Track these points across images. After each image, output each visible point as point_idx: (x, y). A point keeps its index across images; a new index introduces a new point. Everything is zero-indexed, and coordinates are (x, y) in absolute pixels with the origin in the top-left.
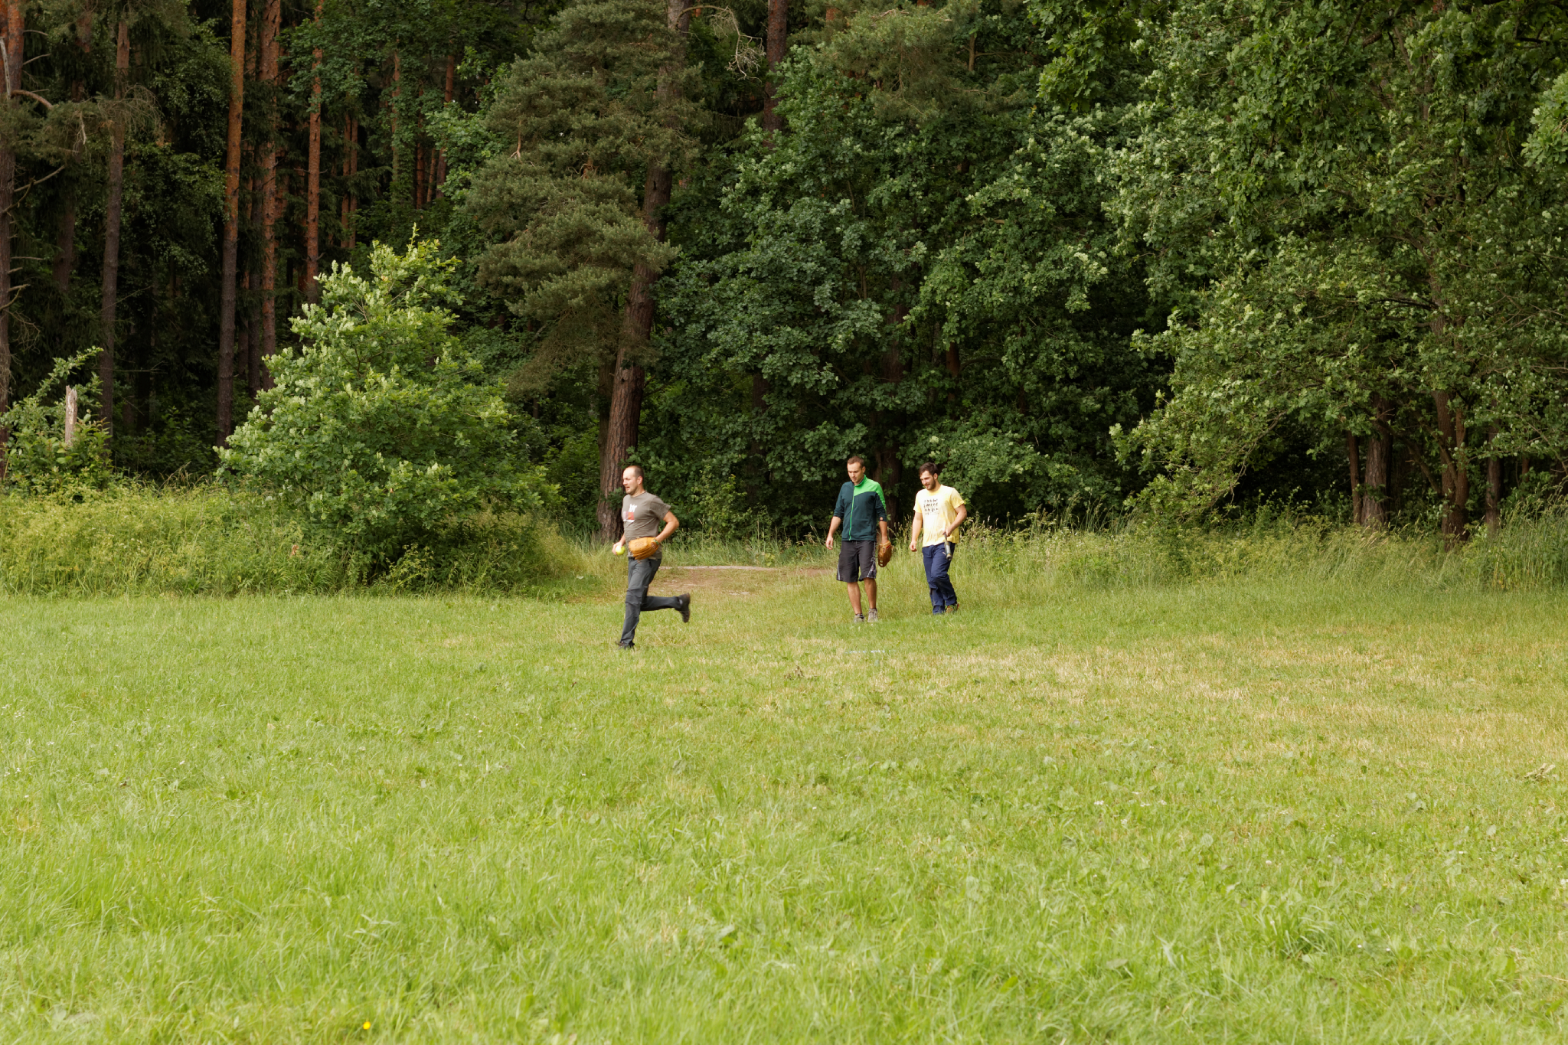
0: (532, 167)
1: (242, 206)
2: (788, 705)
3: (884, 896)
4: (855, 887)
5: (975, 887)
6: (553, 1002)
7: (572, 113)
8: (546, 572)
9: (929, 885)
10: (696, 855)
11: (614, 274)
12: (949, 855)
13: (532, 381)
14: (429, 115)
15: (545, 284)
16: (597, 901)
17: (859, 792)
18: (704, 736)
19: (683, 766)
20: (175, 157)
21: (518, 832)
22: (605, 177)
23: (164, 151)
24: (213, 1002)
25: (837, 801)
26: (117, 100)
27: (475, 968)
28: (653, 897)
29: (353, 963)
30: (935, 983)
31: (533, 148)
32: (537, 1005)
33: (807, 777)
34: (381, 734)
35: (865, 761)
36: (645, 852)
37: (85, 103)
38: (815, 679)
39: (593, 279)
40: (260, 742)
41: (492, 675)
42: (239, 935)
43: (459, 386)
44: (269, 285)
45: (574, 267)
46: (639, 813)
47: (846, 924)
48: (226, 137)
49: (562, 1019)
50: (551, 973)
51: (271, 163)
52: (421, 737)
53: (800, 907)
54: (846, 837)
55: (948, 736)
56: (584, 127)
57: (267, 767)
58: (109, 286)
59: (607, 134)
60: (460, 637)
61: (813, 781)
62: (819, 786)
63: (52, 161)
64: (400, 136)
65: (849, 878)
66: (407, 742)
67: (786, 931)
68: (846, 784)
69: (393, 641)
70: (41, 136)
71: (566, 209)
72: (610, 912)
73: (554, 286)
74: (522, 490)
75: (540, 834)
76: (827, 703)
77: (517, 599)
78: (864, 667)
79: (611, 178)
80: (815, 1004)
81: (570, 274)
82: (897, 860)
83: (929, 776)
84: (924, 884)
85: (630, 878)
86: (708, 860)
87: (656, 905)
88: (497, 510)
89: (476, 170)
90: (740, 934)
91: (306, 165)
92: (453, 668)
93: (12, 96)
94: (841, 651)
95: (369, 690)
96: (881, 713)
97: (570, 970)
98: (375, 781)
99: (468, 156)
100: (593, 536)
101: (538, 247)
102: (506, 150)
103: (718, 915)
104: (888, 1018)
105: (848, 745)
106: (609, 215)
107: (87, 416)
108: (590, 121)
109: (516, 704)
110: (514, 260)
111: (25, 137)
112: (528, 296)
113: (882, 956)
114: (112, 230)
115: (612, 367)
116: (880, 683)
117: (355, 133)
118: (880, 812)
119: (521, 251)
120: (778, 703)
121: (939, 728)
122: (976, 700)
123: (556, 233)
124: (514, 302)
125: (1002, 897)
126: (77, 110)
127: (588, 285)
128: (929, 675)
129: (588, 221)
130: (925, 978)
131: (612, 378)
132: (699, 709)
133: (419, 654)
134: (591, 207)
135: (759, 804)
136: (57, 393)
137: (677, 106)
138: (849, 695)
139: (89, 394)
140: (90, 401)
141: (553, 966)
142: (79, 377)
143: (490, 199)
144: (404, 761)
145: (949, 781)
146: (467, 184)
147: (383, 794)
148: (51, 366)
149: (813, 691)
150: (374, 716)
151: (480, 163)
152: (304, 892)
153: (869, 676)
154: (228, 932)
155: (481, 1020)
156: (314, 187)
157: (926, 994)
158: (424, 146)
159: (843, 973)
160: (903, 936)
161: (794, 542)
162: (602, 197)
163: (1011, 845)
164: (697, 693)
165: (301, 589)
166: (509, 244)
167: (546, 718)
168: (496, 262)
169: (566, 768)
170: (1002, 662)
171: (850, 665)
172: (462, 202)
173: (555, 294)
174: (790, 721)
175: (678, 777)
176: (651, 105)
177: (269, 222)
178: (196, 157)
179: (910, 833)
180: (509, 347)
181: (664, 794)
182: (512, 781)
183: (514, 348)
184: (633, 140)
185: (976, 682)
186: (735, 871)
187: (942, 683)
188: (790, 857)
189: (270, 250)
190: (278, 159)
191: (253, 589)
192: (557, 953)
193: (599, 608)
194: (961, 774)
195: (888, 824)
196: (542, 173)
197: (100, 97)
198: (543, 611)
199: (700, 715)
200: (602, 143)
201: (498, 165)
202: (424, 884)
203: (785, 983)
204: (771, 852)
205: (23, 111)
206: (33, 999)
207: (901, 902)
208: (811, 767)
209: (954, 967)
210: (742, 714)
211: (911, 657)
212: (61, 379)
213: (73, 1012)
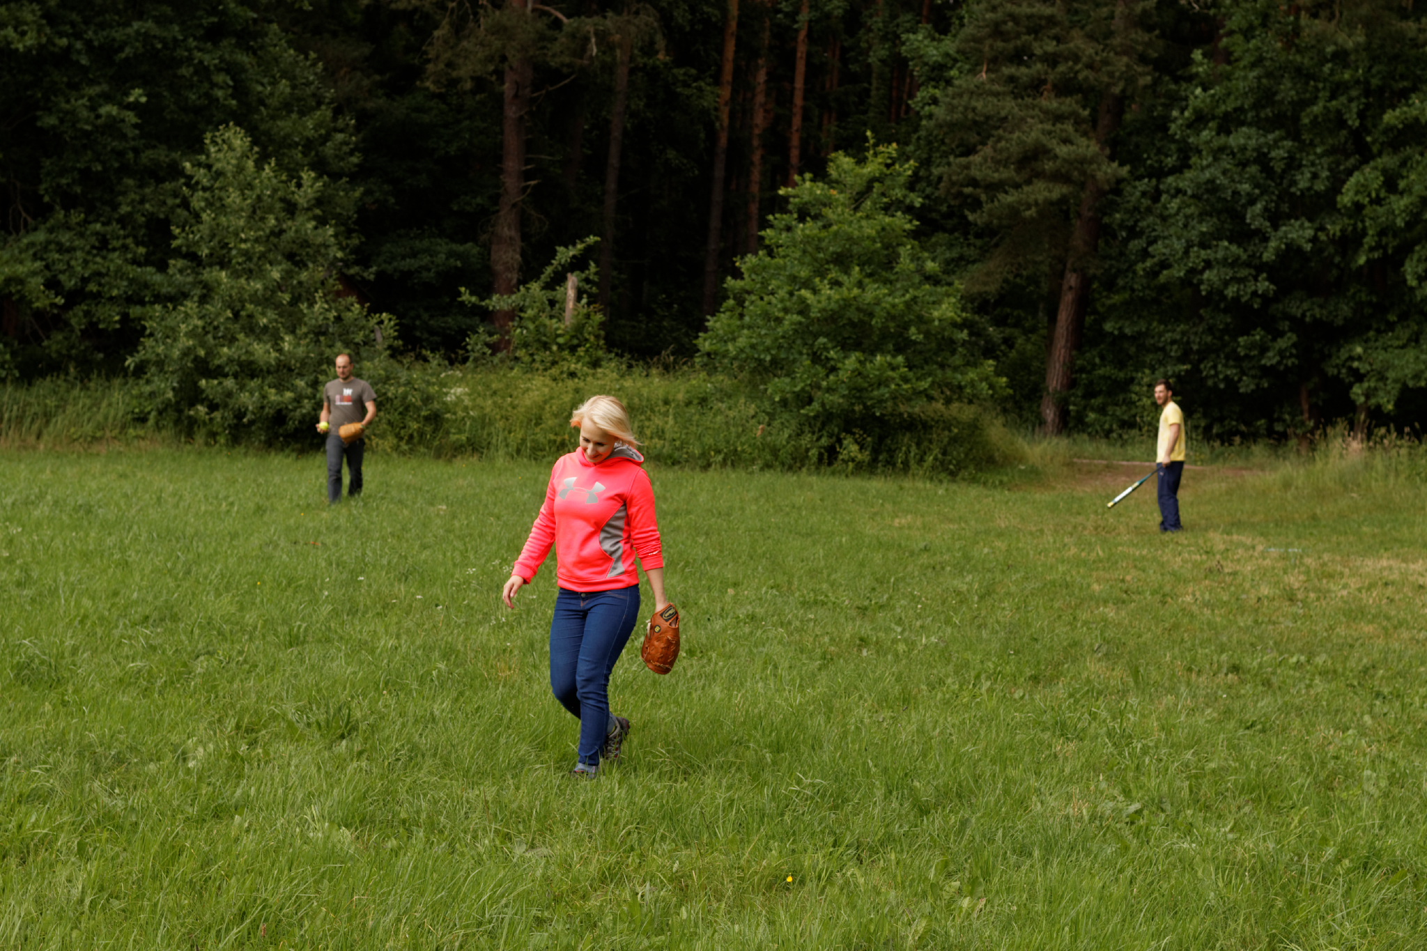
0: (996, 88)
1: (732, 115)
2: (1207, 596)
3: (1285, 784)
4: (1258, 772)
5: (1372, 781)
6: (967, 866)
7: (1035, 39)
8: (991, 460)
9: (1328, 776)
10: (1110, 734)
11: (1065, 189)
12: (1349, 749)
13: (985, 284)
14: (904, 37)
15: (1001, 196)
16: (1012, 772)
17: (1267, 683)
18: (1126, 622)
19: (1104, 649)
20: (675, 71)
21: (947, 703)
22: (1063, 99)
23: (666, 64)
24: (656, 846)
25: (1247, 689)
26: (625, 17)
27: (895, 829)
28: (1067, 770)
29: (786, 817)
30: (1327, 871)
31: (997, 71)
32: (952, 868)
33: (1220, 667)
34: (830, 605)
35: (1275, 654)
36: (1062, 729)
37: (596, 19)
38: (1234, 574)
39: (1046, 194)
40: (719, 605)
41: (935, 554)
42: (686, 784)
43: (917, 287)
44: (755, 189)
45: (1029, 182)
46: (1061, 690)
47: (1247, 809)
48: (721, 52)
49: (973, 882)
50: (966, 837)
51: (762, 77)
52: (866, 609)
53: (1204, 789)
54: (1252, 726)
55: (1355, 635)
56: (1046, 53)
57: (724, 630)
58: (612, 185)
59: (1066, 59)
60: (909, 517)
61: (1225, 670)
62: (1230, 676)
63: (565, 70)
64: (878, 54)
65: (1252, 766)
66: (854, 613)
67: (1189, 812)
68: (1256, 675)
69: (848, 518)
70: (556, 47)
71: (1025, 128)
72: (1025, 785)
73: (1010, 198)
74: (972, 381)
75: (967, 707)
76: (1244, 596)
77: (964, 485)
78: (1280, 565)
79: (1068, 100)
80: (1211, 885)
81: (1026, 189)
82: (1300, 751)
83: (1335, 672)
84: (1323, 776)
85: (1047, 752)
86: (1122, 740)
87: (1070, 780)
88: (948, 401)
89: (945, 88)
90: (1146, 812)
91: (792, 80)
92: (900, 545)
93: (534, 10)
94: (1260, 548)
95: (822, 563)
96: (1294, 609)
97: (984, 836)
98: (820, 647)
99: (938, 74)
100: (1037, 429)
101: (998, 162)
102: (973, 71)
103: (1127, 793)
104: (1280, 903)
105: (1260, 638)
106: (1064, 135)
107: (584, 301)
108: (1051, 47)
109: (955, 582)
110: (975, 173)
111: (543, 48)
112: (986, 207)
113: (1278, 842)
114: (616, 134)
115: (1062, 275)
116: (1294, 580)
117: (838, 52)
118: (1286, 704)
119: (981, 165)
120: (1198, 594)
121: (1348, 626)
122: (1385, 601)
123: (1015, 150)
124: (973, 211)
125: (1396, 791)
126: (589, 25)
127: (1040, 198)
128: (1342, 574)
129: (1044, 140)
130: (1317, 866)
131: (1061, 285)
132: (1123, 597)
133: (870, 529)
134: (1048, 127)
135: (1173, 690)
136: (559, 279)
137: (1133, 36)
138: (1265, 590)
139: (587, 280)
140: (587, 287)
141: (968, 832)
142: (578, 264)
143: (955, 116)
144: (849, 631)
145: (1354, 677)
146: (935, 101)
147: (827, 660)
148: (553, 254)
149: (1231, 585)
150: (825, 586)
151: (949, 82)
152: (748, 747)
153: (1285, 572)
154: (676, 781)
155: (899, 879)
156: (798, 101)
157: (1318, 881)
158: (899, 65)
159: (1239, 856)
160: (1300, 823)
161: (1222, 444)
162: (1058, 118)
163: (1408, 742)
164: (1123, 581)
165: (767, 466)
166: (971, 158)
167: (982, 598)
168: (959, 174)
169: (995, 645)
170: (1412, 566)
171: (1268, 562)
172: (930, 116)
173: (1010, 206)
174: (1207, 612)
175: (1099, 660)
176: (1110, 34)
177: (757, 131)
178: (693, 71)
179: (1313, 726)
180: (967, 252)
181: (1084, 675)
182: (945, 655)
183: (971, 252)
184: (1090, 66)
185: (1386, 584)
186: (1145, 750)
187: (1354, 583)
188: (1199, 741)
189: (757, 157)
190: (768, 74)
191: (724, 463)
192: (973, 820)
193: (1037, 496)
194: (1365, 671)
195: (1293, 715)
196: (1004, 94)
197: (610, 14)
198: (987, 496)
199: (1124, 602)
200: (1061, 68)
201: (964, 85)
202: (857, 747)
203: (1186, 864)
204: (1181, 735)
205: (541, 25)
206: (497, 831)
207: (1300, 792)
208: (1224, 657)
209: (1347, 857)
210: (1164, 603)
211: (1326, 557)
212: (563, 266)
213: (533, 847)
